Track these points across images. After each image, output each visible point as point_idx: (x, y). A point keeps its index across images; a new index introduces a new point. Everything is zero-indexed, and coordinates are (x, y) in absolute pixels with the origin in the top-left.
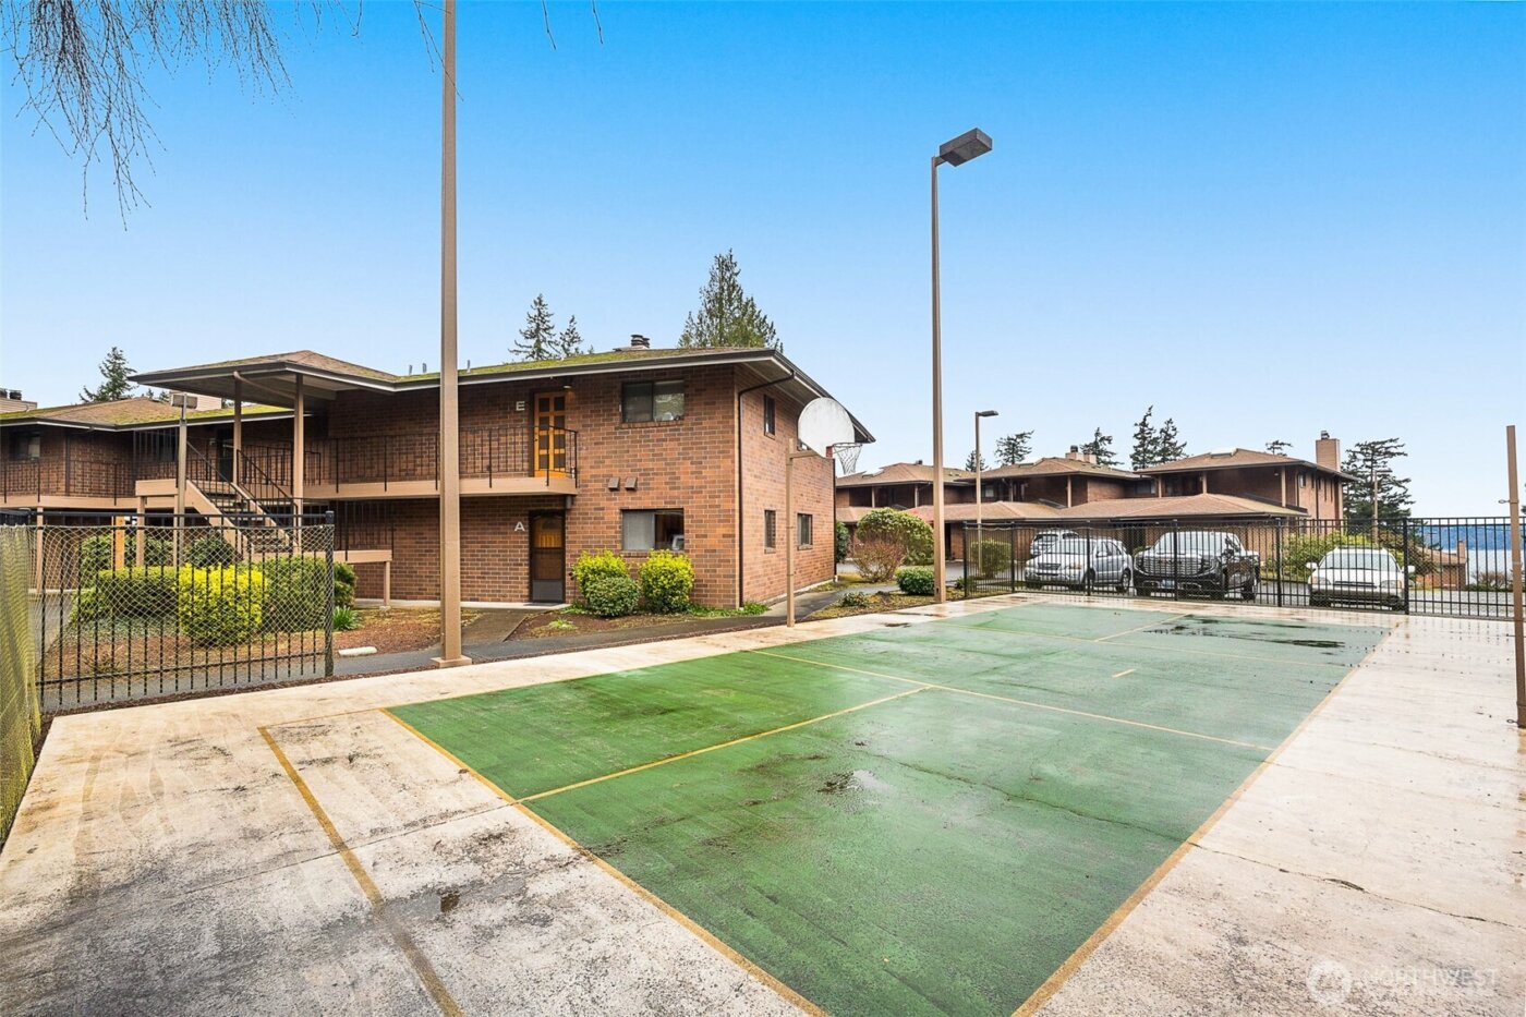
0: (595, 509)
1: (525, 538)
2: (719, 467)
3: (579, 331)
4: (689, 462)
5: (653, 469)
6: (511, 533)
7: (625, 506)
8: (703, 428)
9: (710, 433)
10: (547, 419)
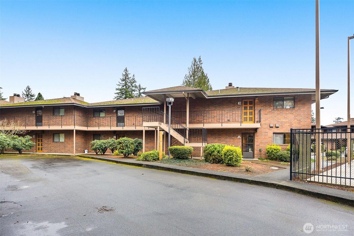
0: (265, 132)
1: (241, 140)
2: (306, 122)
3: (136, 79)
4: (296, 120)
5: (284, 122)
6: (236, 139)
7: (275, 132)
8: (301, 111)
9: (303, 112)
10: (247, 107)
